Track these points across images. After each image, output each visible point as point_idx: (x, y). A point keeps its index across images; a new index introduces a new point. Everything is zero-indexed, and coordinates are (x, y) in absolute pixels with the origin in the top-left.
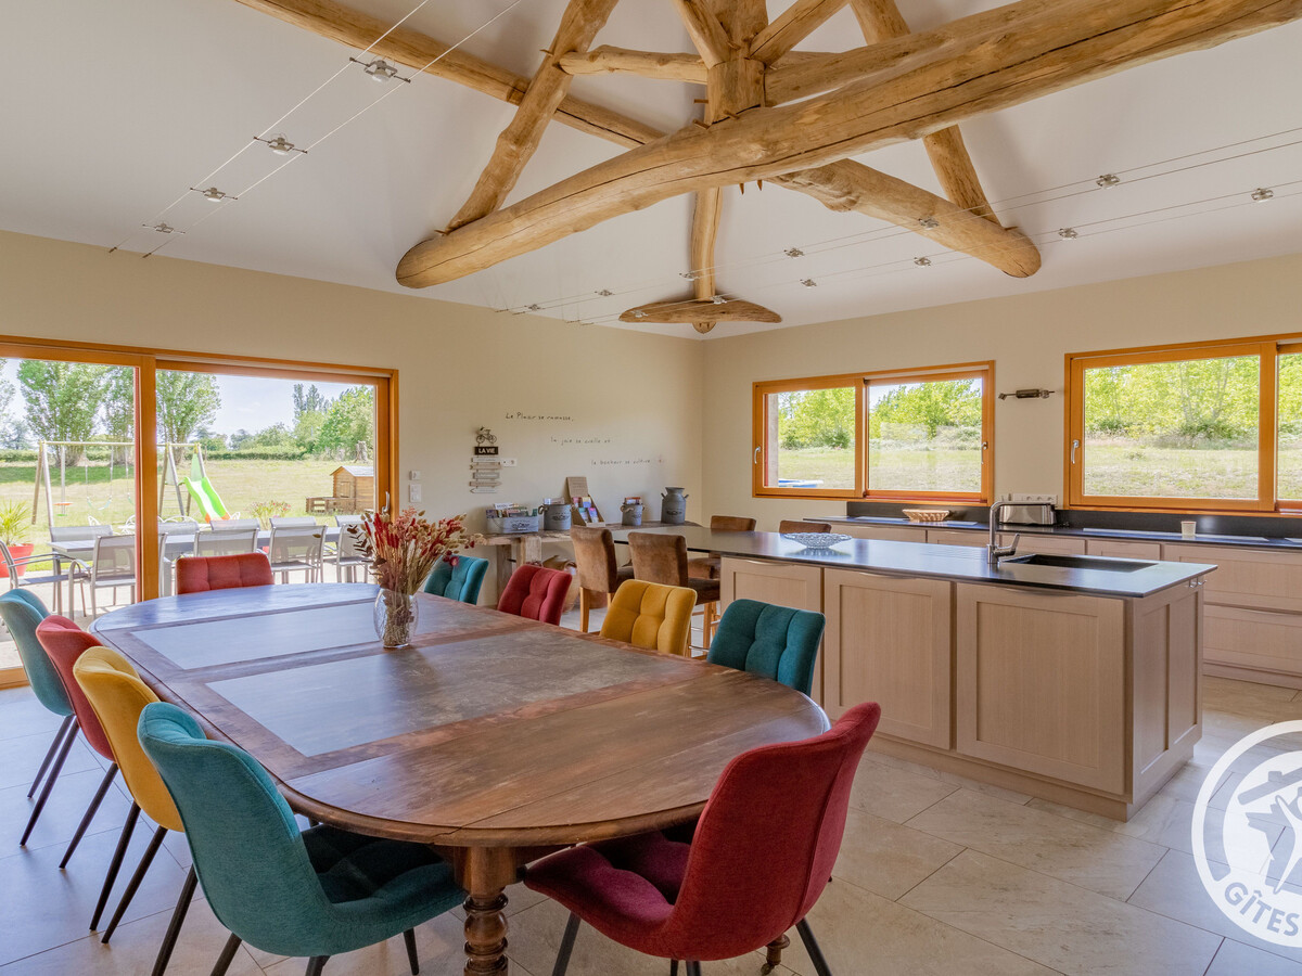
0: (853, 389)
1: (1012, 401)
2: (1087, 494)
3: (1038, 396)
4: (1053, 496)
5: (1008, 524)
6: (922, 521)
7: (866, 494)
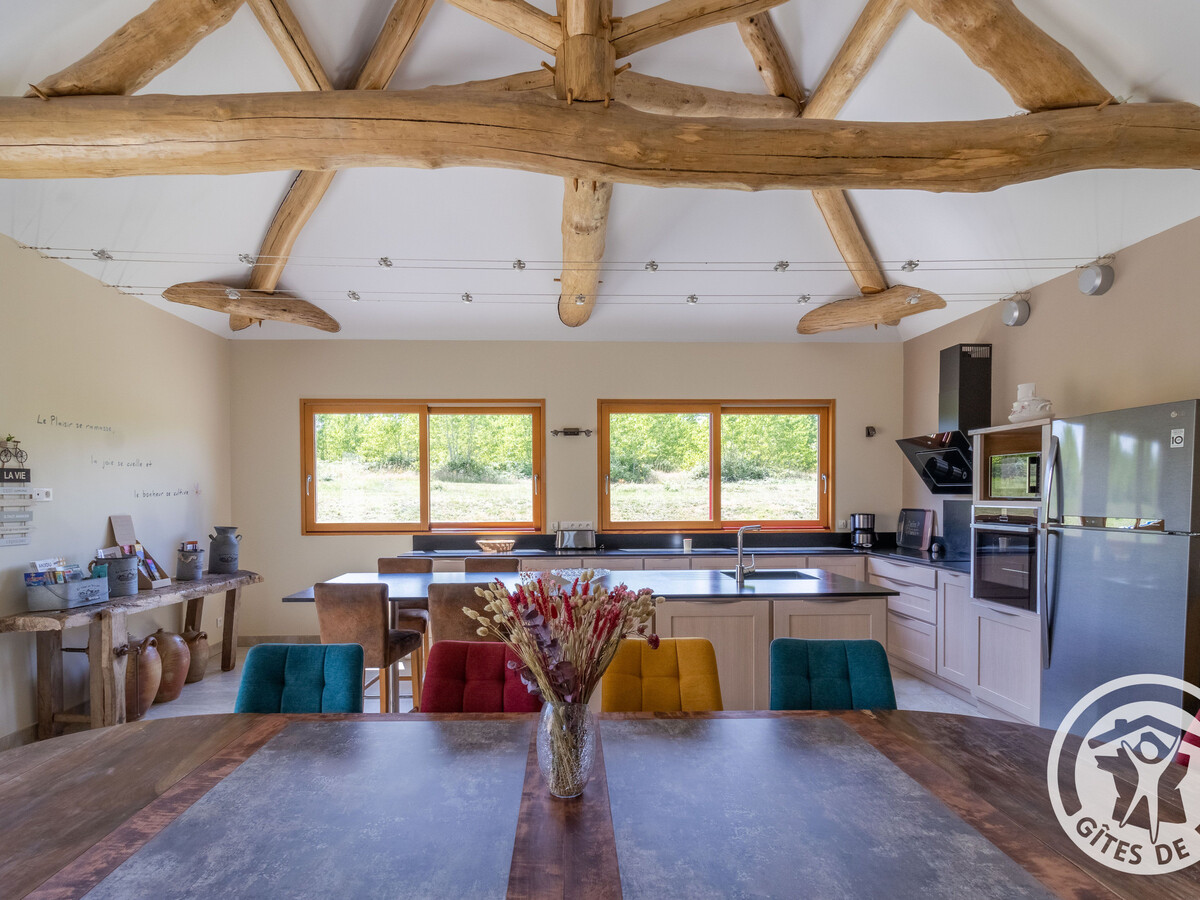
0: (418, 415)
1: (561, 437)
2: (612, 520)
3: (577, 434)
4: (590, 523)
5: (561, 549)
6: (499, 552)
7: (431, 526)
